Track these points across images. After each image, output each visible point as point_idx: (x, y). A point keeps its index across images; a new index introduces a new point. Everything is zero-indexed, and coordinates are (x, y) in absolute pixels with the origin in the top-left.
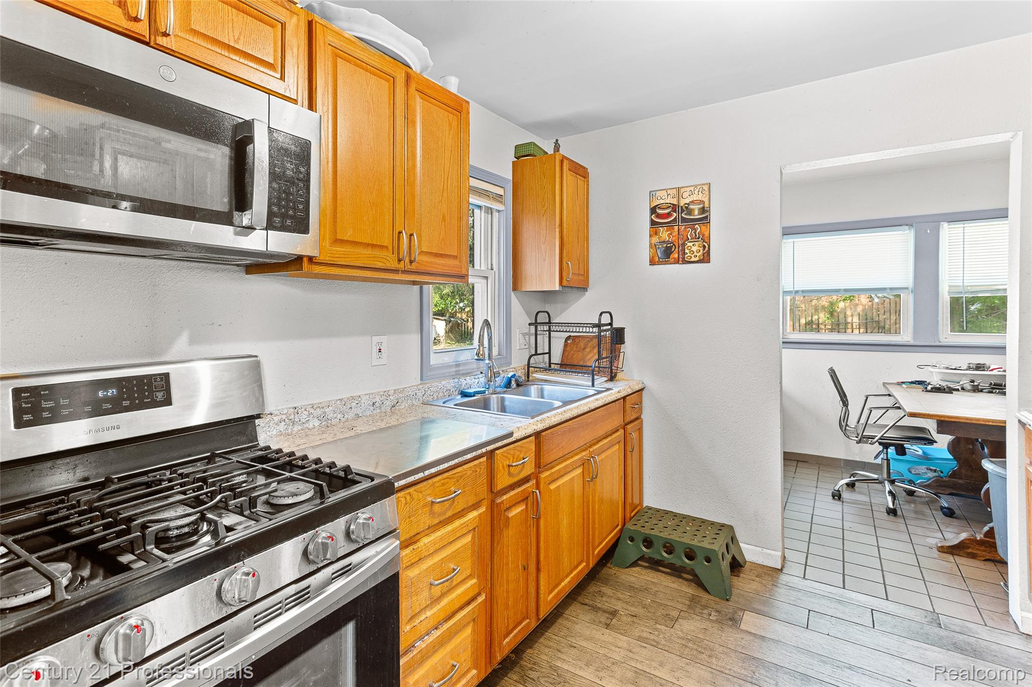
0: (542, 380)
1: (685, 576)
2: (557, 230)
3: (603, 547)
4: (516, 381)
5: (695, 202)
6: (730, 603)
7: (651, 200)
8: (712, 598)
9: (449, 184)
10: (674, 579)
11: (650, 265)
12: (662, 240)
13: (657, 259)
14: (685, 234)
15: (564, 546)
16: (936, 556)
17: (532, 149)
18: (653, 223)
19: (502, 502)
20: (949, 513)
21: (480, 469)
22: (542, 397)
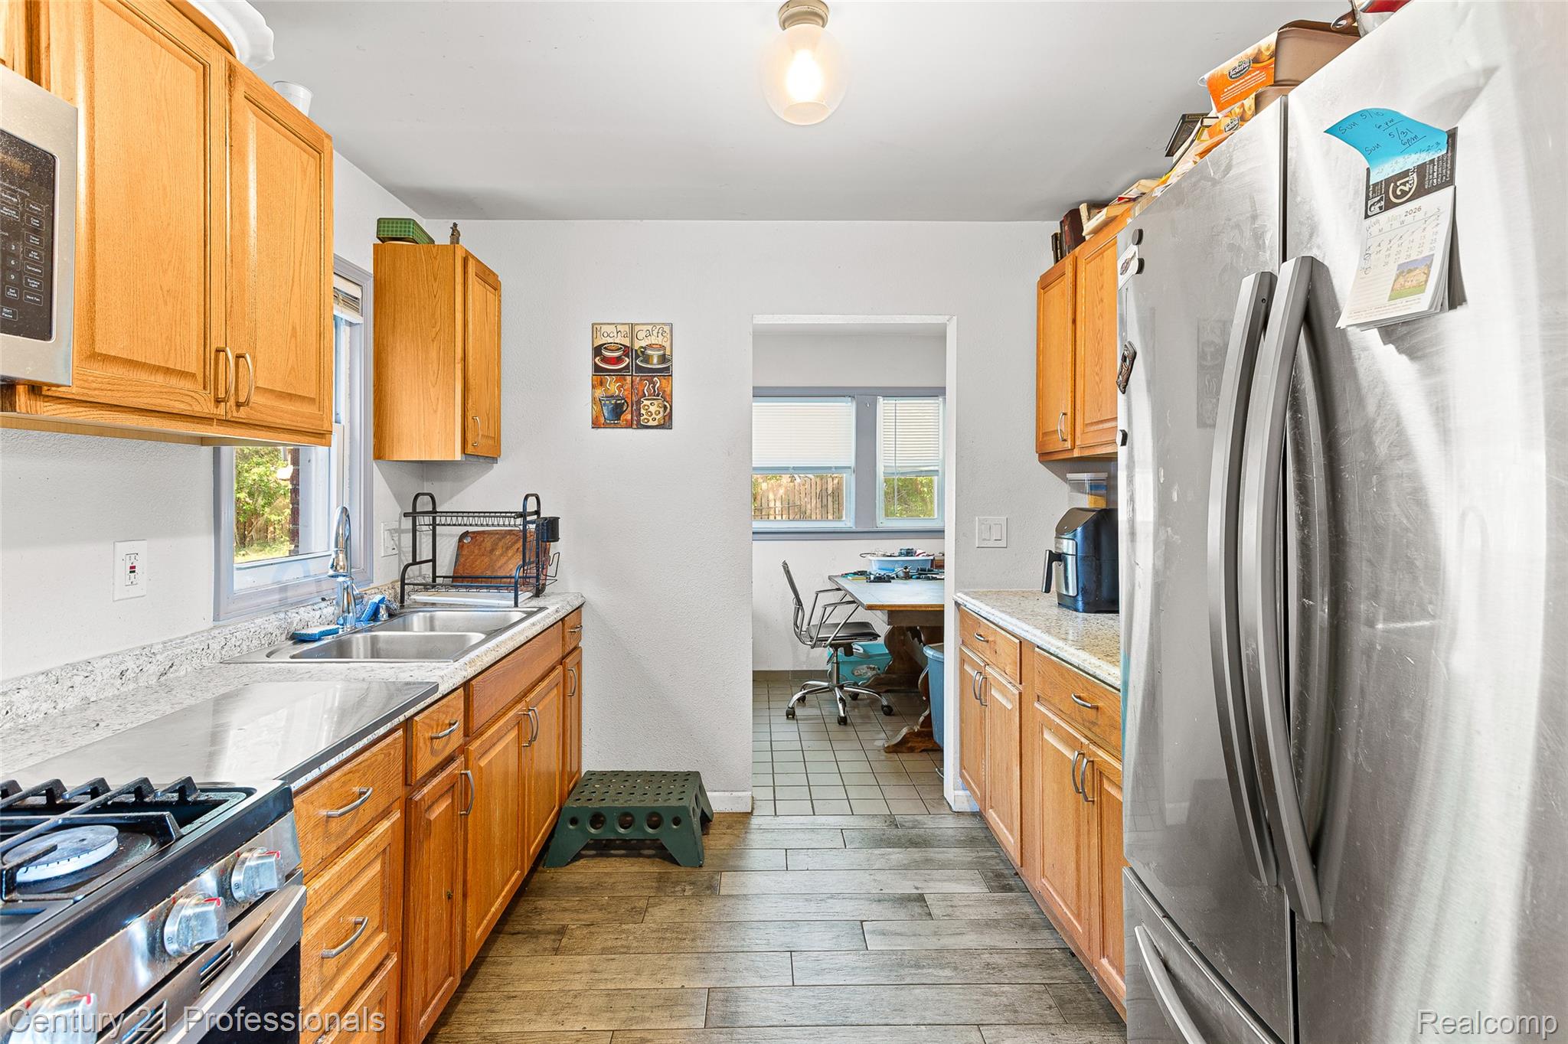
0: (425, 604)
1: (646, 852)
2: (459, 367)
3: (539, 841)
4: (388, 609)
5: (654, 346)
6: (704, 869)
7: (595, 337)
8: (682, 869)
9: (303, 274)
10: (632, 860)
11: (593, 428)
12: (609, 394)
13: (602, 420)
14: (641, 389)
15: (496, 850)
16: (883, 758)
17: (411, 230)
18: (597, 369)
19: (423, 798)
20: (888, 711)
21: (395, 748)
22: (432, 629)
